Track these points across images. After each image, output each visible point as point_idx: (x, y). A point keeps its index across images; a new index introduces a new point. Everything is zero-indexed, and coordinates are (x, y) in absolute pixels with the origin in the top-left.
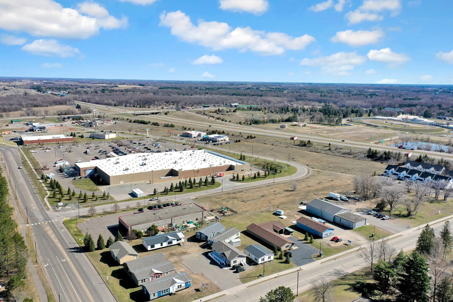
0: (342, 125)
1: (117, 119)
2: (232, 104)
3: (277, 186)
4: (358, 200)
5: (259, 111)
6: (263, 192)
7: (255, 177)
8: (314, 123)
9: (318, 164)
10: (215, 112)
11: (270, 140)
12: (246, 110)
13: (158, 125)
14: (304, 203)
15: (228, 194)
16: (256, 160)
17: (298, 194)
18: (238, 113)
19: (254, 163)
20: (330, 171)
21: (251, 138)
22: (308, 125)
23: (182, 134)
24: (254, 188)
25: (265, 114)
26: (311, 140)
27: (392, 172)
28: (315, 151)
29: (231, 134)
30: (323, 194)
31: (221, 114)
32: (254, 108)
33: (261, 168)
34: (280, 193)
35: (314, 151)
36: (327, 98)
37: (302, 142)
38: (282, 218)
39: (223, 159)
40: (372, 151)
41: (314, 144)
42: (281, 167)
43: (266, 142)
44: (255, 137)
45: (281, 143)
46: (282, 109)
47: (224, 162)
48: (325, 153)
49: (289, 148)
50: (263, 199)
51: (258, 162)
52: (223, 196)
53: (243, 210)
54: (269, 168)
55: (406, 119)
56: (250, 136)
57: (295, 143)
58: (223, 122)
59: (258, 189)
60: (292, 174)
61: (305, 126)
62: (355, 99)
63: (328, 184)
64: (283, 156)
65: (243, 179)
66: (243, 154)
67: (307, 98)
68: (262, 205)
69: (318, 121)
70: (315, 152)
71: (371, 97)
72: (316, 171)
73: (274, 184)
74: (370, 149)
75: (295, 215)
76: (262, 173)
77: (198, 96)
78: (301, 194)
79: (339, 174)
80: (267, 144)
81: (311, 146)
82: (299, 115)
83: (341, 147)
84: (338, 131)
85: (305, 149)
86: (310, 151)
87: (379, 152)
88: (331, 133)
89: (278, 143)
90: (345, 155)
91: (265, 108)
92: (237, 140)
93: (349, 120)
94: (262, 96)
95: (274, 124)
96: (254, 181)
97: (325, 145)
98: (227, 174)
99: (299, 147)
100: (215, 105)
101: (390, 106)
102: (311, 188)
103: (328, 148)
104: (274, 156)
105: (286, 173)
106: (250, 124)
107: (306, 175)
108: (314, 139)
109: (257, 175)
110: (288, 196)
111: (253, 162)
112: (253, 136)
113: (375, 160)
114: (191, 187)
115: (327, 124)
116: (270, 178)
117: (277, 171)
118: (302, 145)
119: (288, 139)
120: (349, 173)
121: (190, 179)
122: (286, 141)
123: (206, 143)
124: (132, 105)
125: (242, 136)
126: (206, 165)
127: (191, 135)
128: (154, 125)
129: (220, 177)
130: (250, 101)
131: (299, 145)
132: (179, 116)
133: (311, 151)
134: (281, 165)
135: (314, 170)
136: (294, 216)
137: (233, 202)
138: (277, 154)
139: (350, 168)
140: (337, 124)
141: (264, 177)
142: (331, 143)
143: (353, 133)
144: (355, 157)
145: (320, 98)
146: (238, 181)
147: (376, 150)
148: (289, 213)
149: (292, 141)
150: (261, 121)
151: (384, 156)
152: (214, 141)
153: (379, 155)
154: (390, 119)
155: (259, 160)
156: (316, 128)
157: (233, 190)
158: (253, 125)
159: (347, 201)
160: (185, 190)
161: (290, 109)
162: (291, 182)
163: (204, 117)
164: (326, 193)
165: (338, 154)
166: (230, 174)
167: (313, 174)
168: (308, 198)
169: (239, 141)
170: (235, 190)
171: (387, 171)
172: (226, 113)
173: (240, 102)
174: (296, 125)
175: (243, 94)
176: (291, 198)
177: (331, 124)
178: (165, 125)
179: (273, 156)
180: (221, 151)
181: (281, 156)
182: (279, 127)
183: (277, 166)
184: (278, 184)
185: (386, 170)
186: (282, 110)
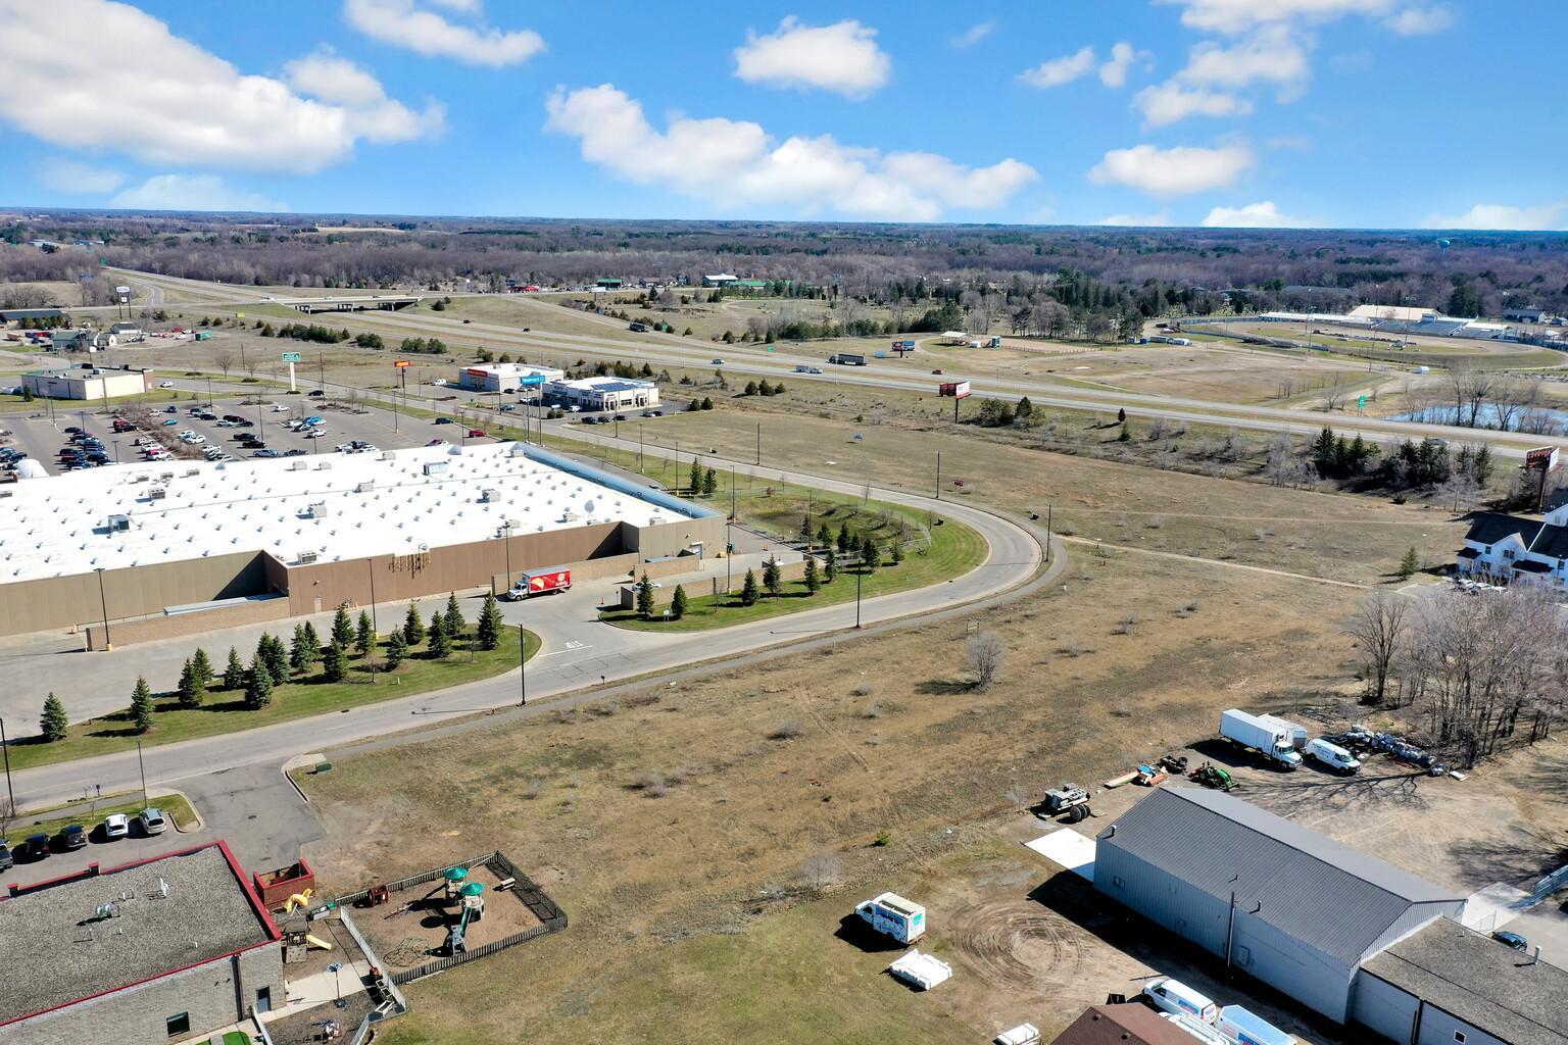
0: (1143, 342)
1: (217, 323)
2: (711, 278)
3: (881, 649)
4: (1425, 768)
5: (811, 297)
6: (784, 699)
7: (747, 597)
8: (1030, 337)
9: (1085, 513)
10: (637, 302)
11: (845, 401)
12: (759, 295)
13: (378, 346)
14: (1065, 805)
15: (560, 719)
16: (769, 492)
17: (1010, 712)
18: (727, 305)
19: (758, 511)
20: (1159, 548)
21: (763, 394)
22: (1003, 342)
23: (455, 378)
24: (734, 669)
25: (832, 306)
26: (1033, 399)
27: (1508, 554)
28: (1057, 445)
29: (676, 377)
30: (1170, 712)
31: (658, 309)
32: (790, 289)
33: (790, 535)
34: (893, 710)
35: (1051, 444)
36: (1064, 258)
37: (991, 405)
38: (916, 986)
39: (591, 490)
40: (1336, 443)
41: (1048, 413)
42: (900, 530)
43: (830, 408)
44: (779, 390)
45: (895, 413)
46: (900, 290)
47: (589, 507)
48: (1105, 458)
49: (933, 433)
50: (781, 760)
51: (782, 501)
52: (519, 739)
53: (621, 877)
54: (835, 533)
55: (1389, 319)
56: (758, 383)
57: (962, 413)
58: (662, 335)
59: (755, 680)
60: (957, 572)
61: (993, 345)
62: (1163, 261)
63: (1174, 636)
64: (908, 470)
65: (678, 606)
66: (708, 462)
67: (986, 258)
68: (765, 819)
69: (1043, 328)
70: (1056, 450)
71: (1218, 256)
72: (1086, 548)
73: (858, 642)
74: (1327, 436)
75: (1016, 938)
76: (791, 564)
77: (590, 253)
78: (1030, 716)
79: (1211, 567)
80: (835, 417)
81: (1037, 425)
82: (966, 308)
83: (1176, 429)
84: (1135, 364)
85: (1010, 439)
86: (1032, 448)
87: (1375, 449)
88: (1108, 373)
89: (883, 411)
90: (1203, 466)
91: (835, 288)
92: (695, 401)
93: (1165, 326)
94: (824, 252)
95: (868, 341)
96: (742, 620)
97: (1100, 418)
98: (595, 577)
99: (978, 428)
100: (646, 280)
101: (1303, 279)
102: (1083, 668)
103: (1116, 433)
104: (862, 471)
105: (928, 566)
106: (769, 340)
107: (1039, 574)
108: (1045, 394)
109: (759, 582)
110: (946, 732)
111: (753, 505)
112: (773, 384)
113: (1358, 489)
114: (332, 676)
115: (1083, 341)
116: (836, 600)
117: (875, 552)
118: (992, 420)
119: (929, 395)
120: (1259, 556)
121: (341, 616)
122: (920, 405)
123: (550, 416)
124: (319, 280)
125: (724, 386)
126: (478, 527)
127: (496, 378)
128: (361, 345)
129: (550, 593)
130: (779, 267)
131: (977, 421)
132: (487, 313)
133: (1038, 448)
134: (897, 517)
135: (1073, 545)
136: (1005, 951)
137: (569, 794)
138: (878, 463)
139: (1260, 532)
140: (1125, 337)
141: (804, 589)
142: (1128, 410)
143: (1200, 372)
144: (1252, 473)
145: (1034, 259)
146: (645, 618)
147: (1358, 441)
148: (962, 910)
149: (949, 402)
150: (815, 329)
151: (1404, 466)
152: (590, 405)
153: (1373, 463)
154: (1329, 322)
155: (788, 492)
156: (1040, 353)
157: (600, 687)
158: (779, 343)
159: (1351, 772)
160: (277, 694)
161: (928, 289)
162: (959, 626)
163: (591, 316)
164: (1185, 700)
165: (1170, 460)
166: (615, 575)
167: (1071, 568)
168: (1082, 746)
169: (707, 405)
170: (612, 685)
171: (1480, 547)
172: (679, 302)
173: (739, 269)
174: (956, 343)
175: (756, 249)
176: (971, 744)
177: (1100, 338)
178: (404, 343)
179: (858, 470)
180: (606, 449)
181: (898, 472)
182: (888, 350)
183: (875, 523)
184: (885, 634)
185: (1472, 544)
186: (897, 293)
